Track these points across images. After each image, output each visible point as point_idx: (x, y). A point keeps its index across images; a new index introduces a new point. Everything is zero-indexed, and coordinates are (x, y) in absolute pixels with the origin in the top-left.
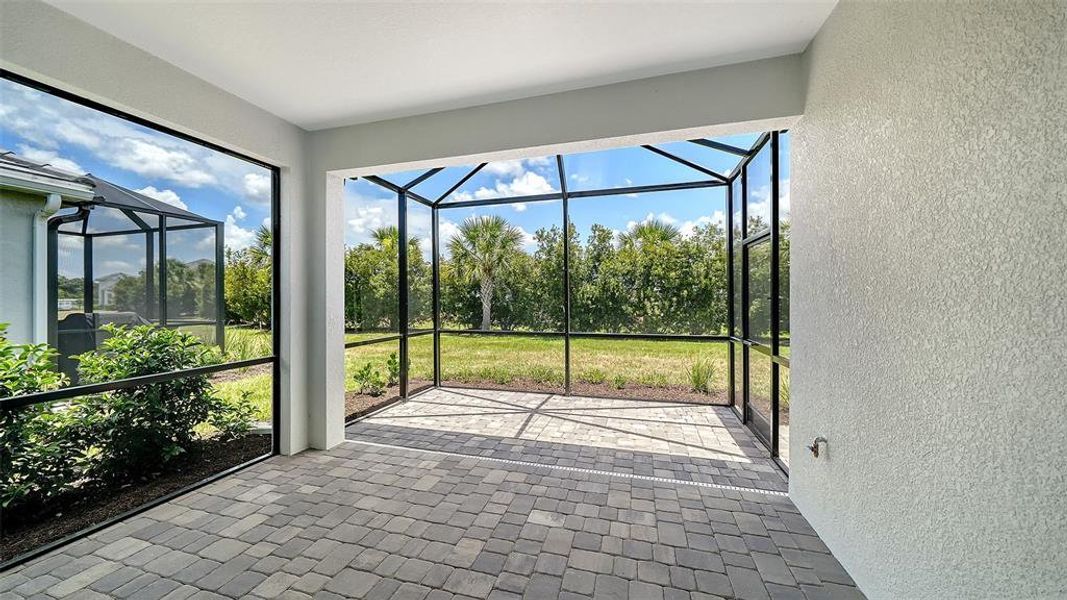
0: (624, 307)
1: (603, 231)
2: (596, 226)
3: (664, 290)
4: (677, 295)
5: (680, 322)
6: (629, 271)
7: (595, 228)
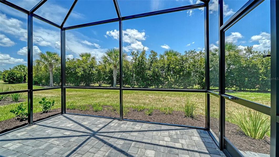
0: (160, 78)
1: (154, 53)
2: (152, 51)
3: (174, 72)
4: (179, 74)
5: (180, 83)
6: (162, 66)
7: (152, 52)
